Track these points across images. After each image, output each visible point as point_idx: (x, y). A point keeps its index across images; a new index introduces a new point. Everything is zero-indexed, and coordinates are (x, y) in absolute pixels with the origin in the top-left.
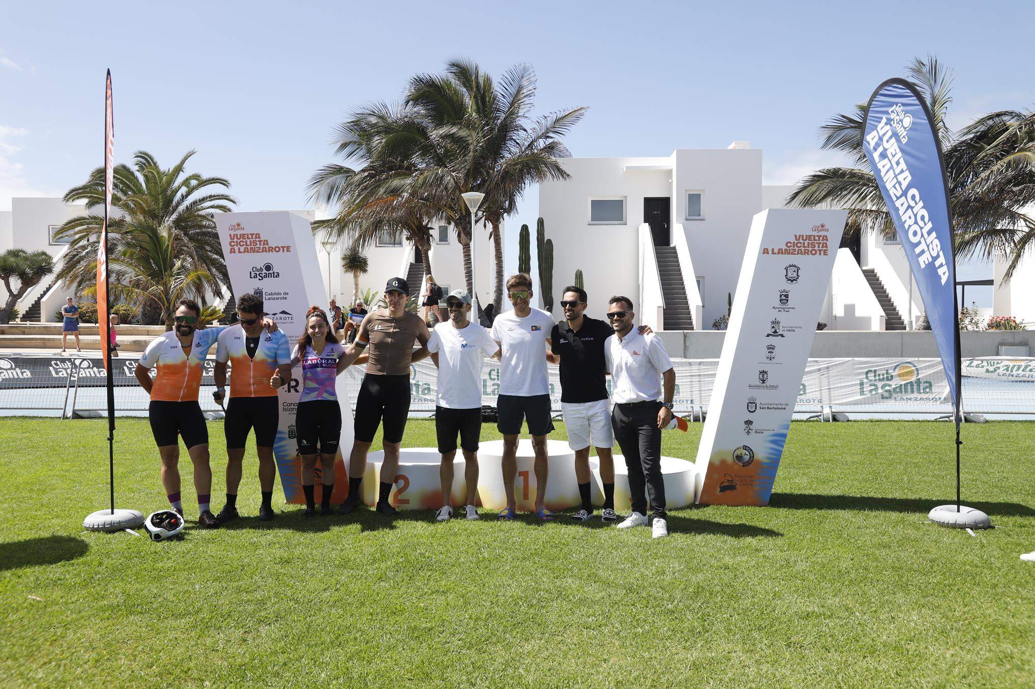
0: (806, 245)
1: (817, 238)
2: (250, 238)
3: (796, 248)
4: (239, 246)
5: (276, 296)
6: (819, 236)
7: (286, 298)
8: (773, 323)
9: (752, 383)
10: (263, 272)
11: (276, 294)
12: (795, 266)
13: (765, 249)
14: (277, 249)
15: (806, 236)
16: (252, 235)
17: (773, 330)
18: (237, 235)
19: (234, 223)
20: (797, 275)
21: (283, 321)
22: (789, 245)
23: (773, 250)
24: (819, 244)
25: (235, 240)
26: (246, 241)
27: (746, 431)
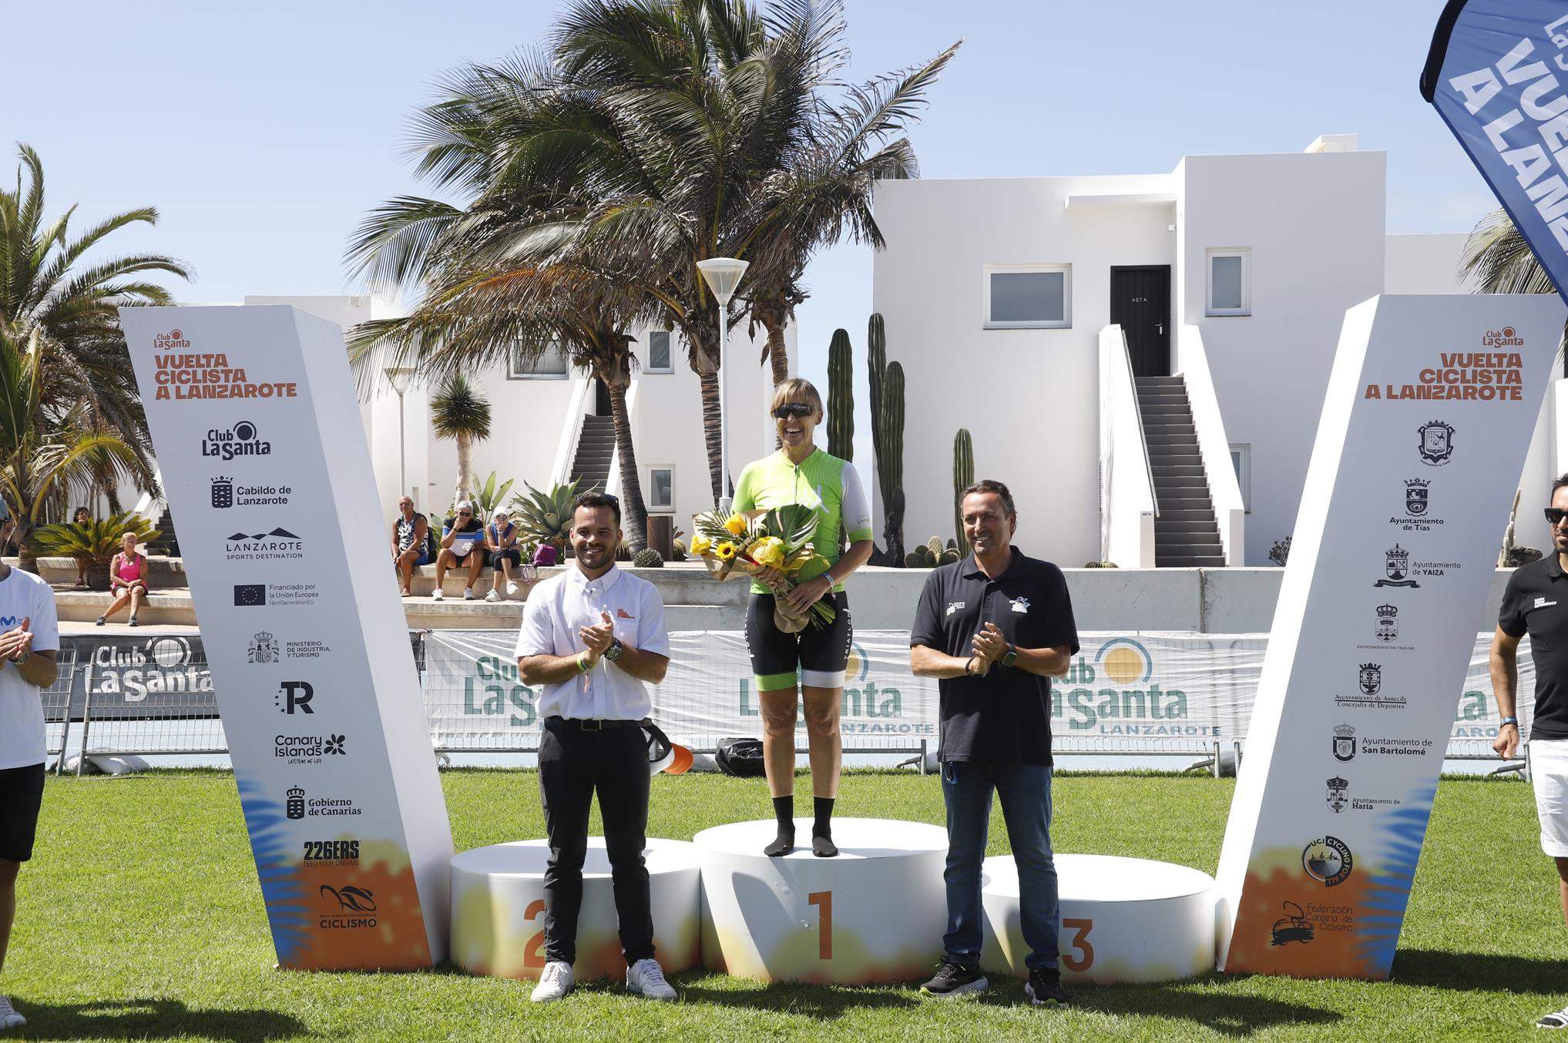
0: (1469, 376)
1: (1494, 361)
2: (203, 366)
3: (1444, 383)
4: (178, 383)
5: (262, 496)
6: (1500, 357)
7: (285, 501)
8: (1391, 554)
9: (1344, 694)
10: (232, 442)
11: (261, 491)
12: (1442, 425)
13: (1370, 387)
14: (266, 390)
15: (1470, 356)
16: (208, 357)
17: (1392, 572)
18: (173, 357)
19: (167, 331)
20: (1449, 445)
21: (278, 551)
22: (1428, 376)
23: (1390, 388)
24: (1500, 373)
25: (169, 369)
26: (195, 372)
27: (1333, 803)
